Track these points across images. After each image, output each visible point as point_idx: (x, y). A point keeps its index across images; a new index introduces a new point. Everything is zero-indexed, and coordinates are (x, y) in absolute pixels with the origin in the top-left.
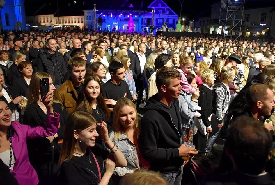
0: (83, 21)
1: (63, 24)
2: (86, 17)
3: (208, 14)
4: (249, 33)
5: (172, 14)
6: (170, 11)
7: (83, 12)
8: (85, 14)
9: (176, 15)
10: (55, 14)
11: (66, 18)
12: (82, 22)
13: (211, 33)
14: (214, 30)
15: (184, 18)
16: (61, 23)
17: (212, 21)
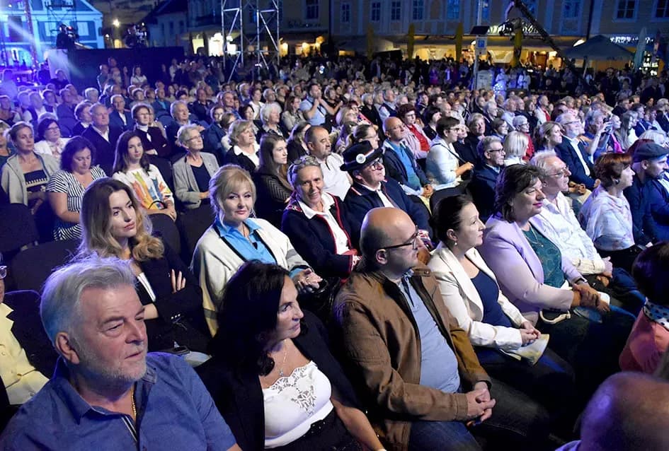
4: (285, 47)
5: (85, 8)
9: (96, 11)
13: (196, 51)
14: (201, 46)
17: (194, 23)
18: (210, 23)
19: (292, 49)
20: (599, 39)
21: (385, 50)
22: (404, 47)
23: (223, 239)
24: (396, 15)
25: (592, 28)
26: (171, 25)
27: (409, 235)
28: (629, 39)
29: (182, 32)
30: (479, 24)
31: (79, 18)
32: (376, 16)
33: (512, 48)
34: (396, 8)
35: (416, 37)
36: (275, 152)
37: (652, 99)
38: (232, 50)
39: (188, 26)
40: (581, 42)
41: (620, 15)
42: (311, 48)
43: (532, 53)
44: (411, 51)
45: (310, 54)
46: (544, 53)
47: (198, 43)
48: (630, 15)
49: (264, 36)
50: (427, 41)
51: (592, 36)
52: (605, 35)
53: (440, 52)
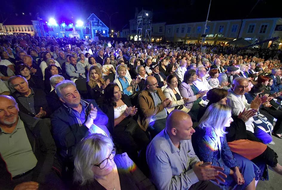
0: (33, 29)
1: (13, 32)
2: (35, 27)
3: (128, 27)
4: (153, 39)
5: (104, 26)
6: (102, 24)
7: (32, 22)
8: (33, 23)
9: (107, 27)
10: (3, 23)
11: (16, 27)
12: (32, 31)
13: (131, 39)
14: (133, 38)
15: (113, 29)
16: (12, 31)
17: (131, 32)
18: (135, 33)
19: (155, 40)
20: (241, 38)
21: (178, 41)
22: (184, 41)
23: (120, 81)
24: (183, 31)
25: (239, 35)
26: (126, 32)
27: (155, 83)
28: (250, 39)
29: (128, 35)
30: (204, 34)
31: (103, 29)
32: (177, 31)
33: (214, 41)
34: (183, 29)
35: (187, 38)
36: (137, 64)
37: (251, 57)
38: (140, 39)
39: (130, 33)
40: (235, 39)
41: (249, 32)
42: (160, 40)
43: (220, 43)
44: (185, 42)
45: (159, 41)
46: (224, 43)
47: (132, 37)
48: (252, 32)
49: (147, 36)
50: (190, 39)
51: (239, 38)
52: (243, 38)
53: (193, 42)
